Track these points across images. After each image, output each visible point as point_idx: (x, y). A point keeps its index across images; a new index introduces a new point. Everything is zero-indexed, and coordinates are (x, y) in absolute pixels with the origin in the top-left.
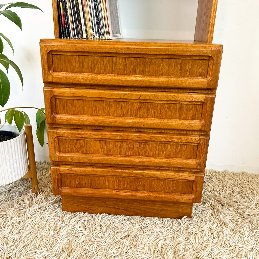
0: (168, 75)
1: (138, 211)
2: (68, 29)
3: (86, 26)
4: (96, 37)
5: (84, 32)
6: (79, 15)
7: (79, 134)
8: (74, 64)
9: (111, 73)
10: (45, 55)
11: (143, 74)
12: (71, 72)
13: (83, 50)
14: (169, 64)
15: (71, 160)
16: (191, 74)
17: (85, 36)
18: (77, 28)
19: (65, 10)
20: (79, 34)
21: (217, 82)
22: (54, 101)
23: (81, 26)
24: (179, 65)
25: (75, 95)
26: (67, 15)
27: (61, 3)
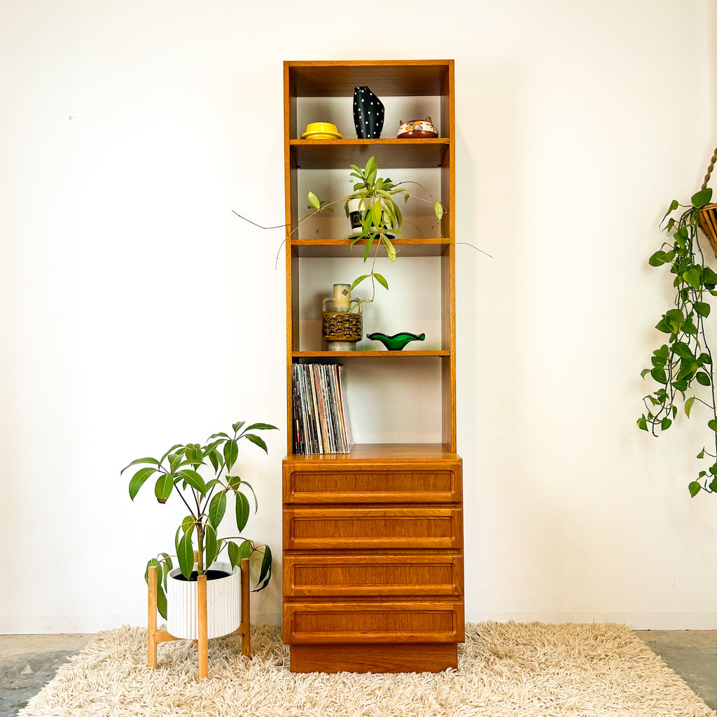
0: (412, 490)
1: (390, 666)
2: (304, 445)
3: (323, 441)
4: (333, 452)
5: (321, 447)
6: (316, 432)
7: (318, 560)
8: (316, 483)
9: (354, 490)
10: (288, 475)
11: (386, 490)
12: (313, 491)
13: (327, 470)
14: (412, 479)
15: (308, 594)
16: (435, 489)
17: (321, 452)
18: (313, 444)
19: (302, 427)
20: (315, 449)
21: (461, 495)
22: (293, 524)
23: (318, 442)
24: (422, 480)
25: (316, 515)
26: (303, 432)
27: (297, 421)
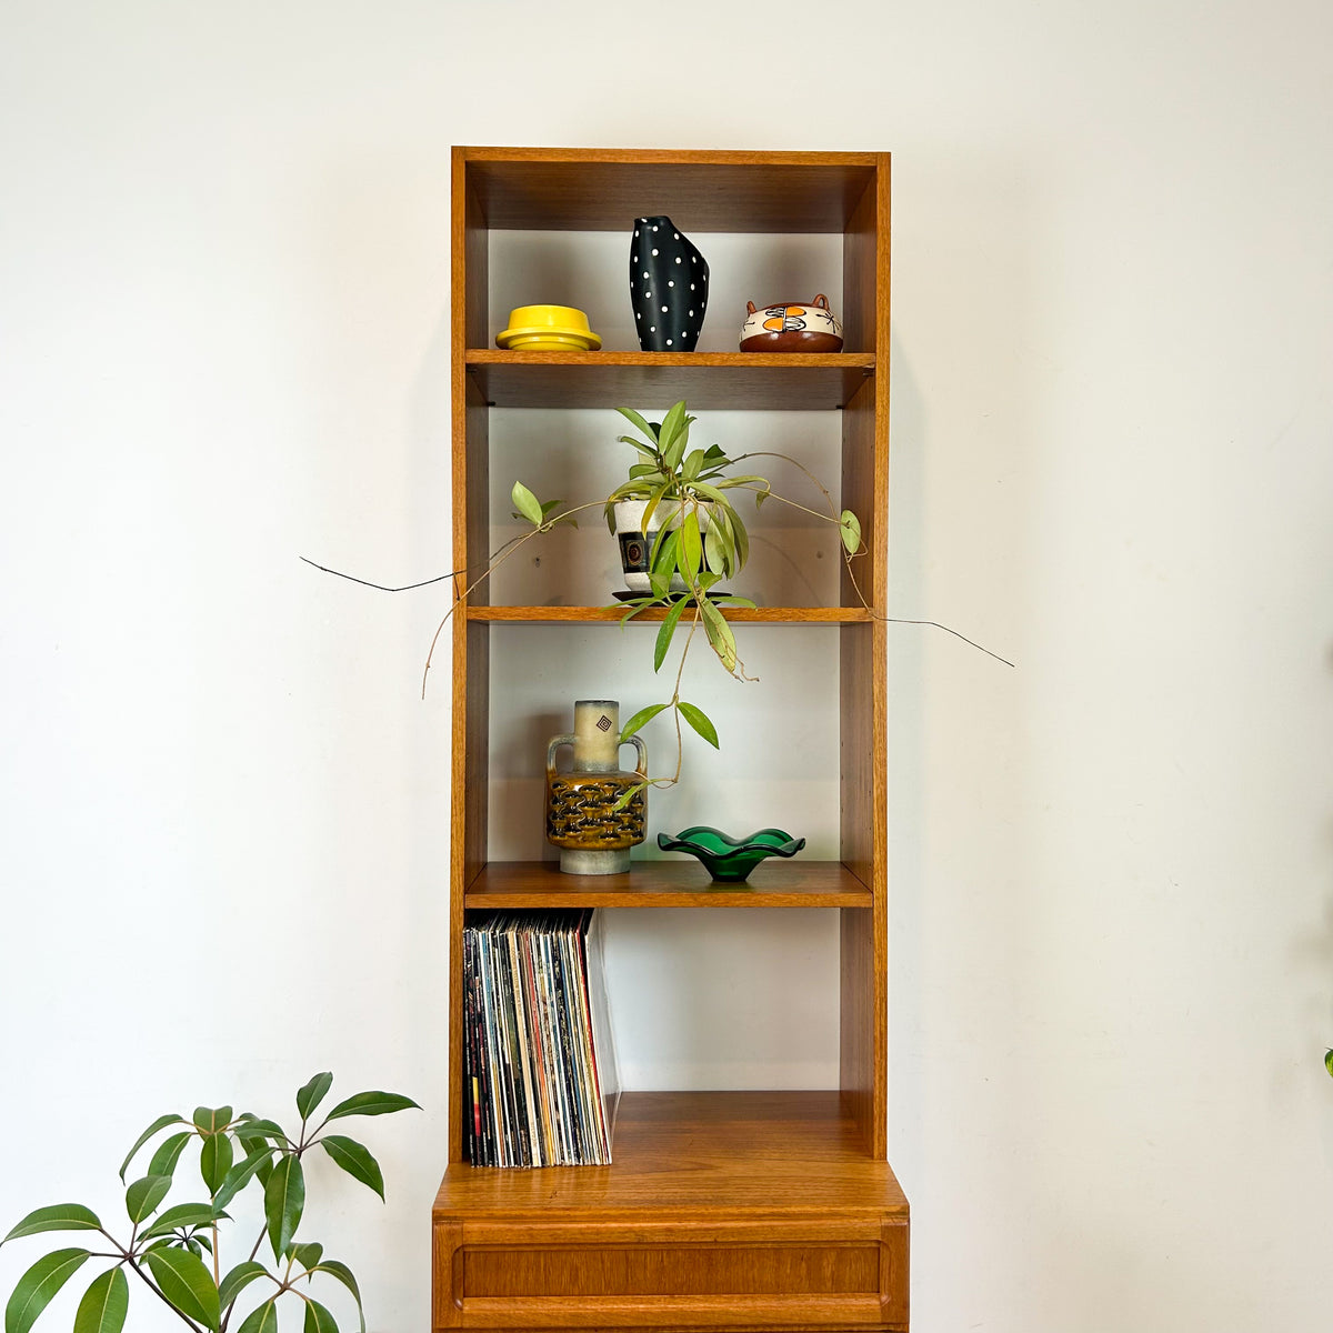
0: (778, 1290)
2: (492, 1144)
3: (541, 1135)
4: (567, 1162)
5: (536, 1150)
6: (523, 1108)
8: (523, 1274)
9: (623, 1291)
10: (447, 1256)
11: (709, 1290)
12: (513, 1294)
14: (778, 1261)
16: (838, 1288)
17: (537, 1162)
18: (515, 1141)
19: (486, 1096)
20: (521, 1152)
21: (906, 1306)
23: (528, 1135)
24: (804, 1264)
26: (490, 1108)
27: (475, 1080)
